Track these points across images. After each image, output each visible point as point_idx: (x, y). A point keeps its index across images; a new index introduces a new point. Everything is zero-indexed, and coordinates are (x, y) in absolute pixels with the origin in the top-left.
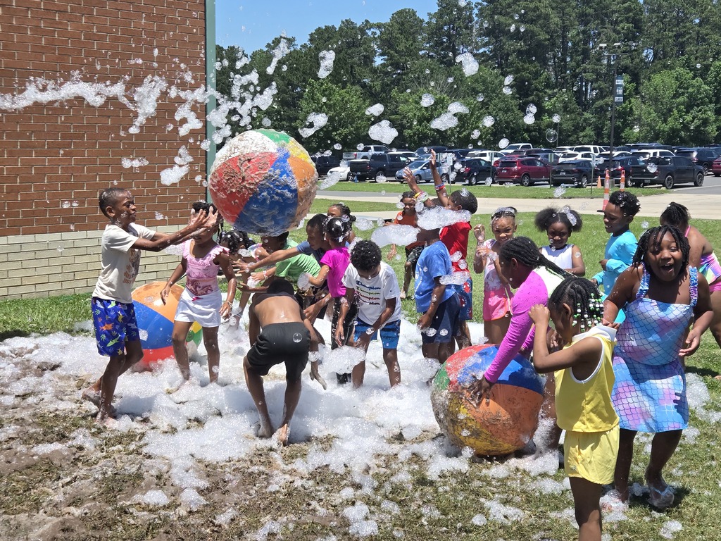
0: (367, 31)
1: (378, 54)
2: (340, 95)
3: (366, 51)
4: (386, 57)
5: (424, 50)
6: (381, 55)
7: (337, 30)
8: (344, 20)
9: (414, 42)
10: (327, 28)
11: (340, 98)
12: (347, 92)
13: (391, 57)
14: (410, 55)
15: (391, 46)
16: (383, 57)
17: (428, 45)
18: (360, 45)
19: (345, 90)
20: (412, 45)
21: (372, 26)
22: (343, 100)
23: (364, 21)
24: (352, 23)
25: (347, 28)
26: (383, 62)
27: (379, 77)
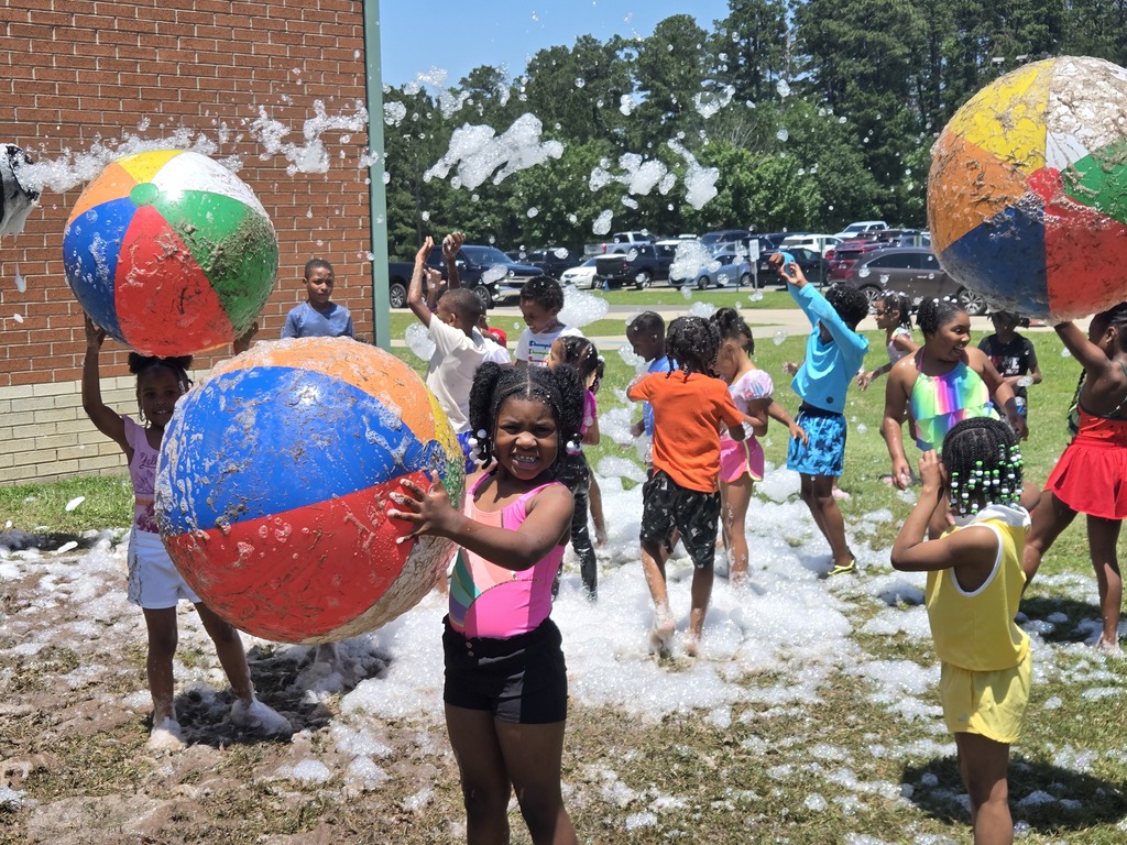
0: (618, 52)
1: (635, 88)
2: (577, 155)
3: (617, 84)
4: (649, 93)
5: (708, 78)
6: (641, 89)
7: (571, 52)
8: (581, 37)
9: (693, 66)
10: (555, 50)
11: (577, 160)
12: (589, 150)
13: (657, 92)
14: (686, 88)
15: (655, 74)
16: (644, 93)
17: (715, 71)
18: (607, 75)
19: (585, 146)
20: (689, 71)
21: (625, 44)
22: (582, 161)
23: (612, 37)
24: (594, 41)
25: (587, 49)
26: (644, 100)
27: (638, 124)
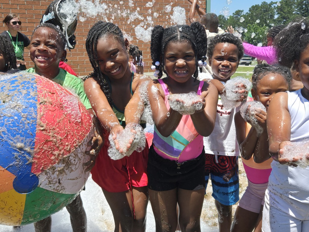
0: (272, 6)
1: (276, 14)
2: (261, 30)
3: (271, 13)
4: (279, 15)
5: (295, 11)
6: (277, 14)
7: (260, 6)
8: (263, 2)
9: (291, 8)
10: (256, 6)
11: (261, 31)
12: (264, 28)
13: (282, 15)
14: (289, 14)
15: (281, 10)
16: (278, 15)
17: (297, 9)
18: (269, 11)
19: (263, 28)
20: (290, 9)
21: (274, 3)
22: (262, 31)
23: (271, 2)
24: (266, 3)
25: (264, 5)
26: (278, 17)
27: (276, 23)
